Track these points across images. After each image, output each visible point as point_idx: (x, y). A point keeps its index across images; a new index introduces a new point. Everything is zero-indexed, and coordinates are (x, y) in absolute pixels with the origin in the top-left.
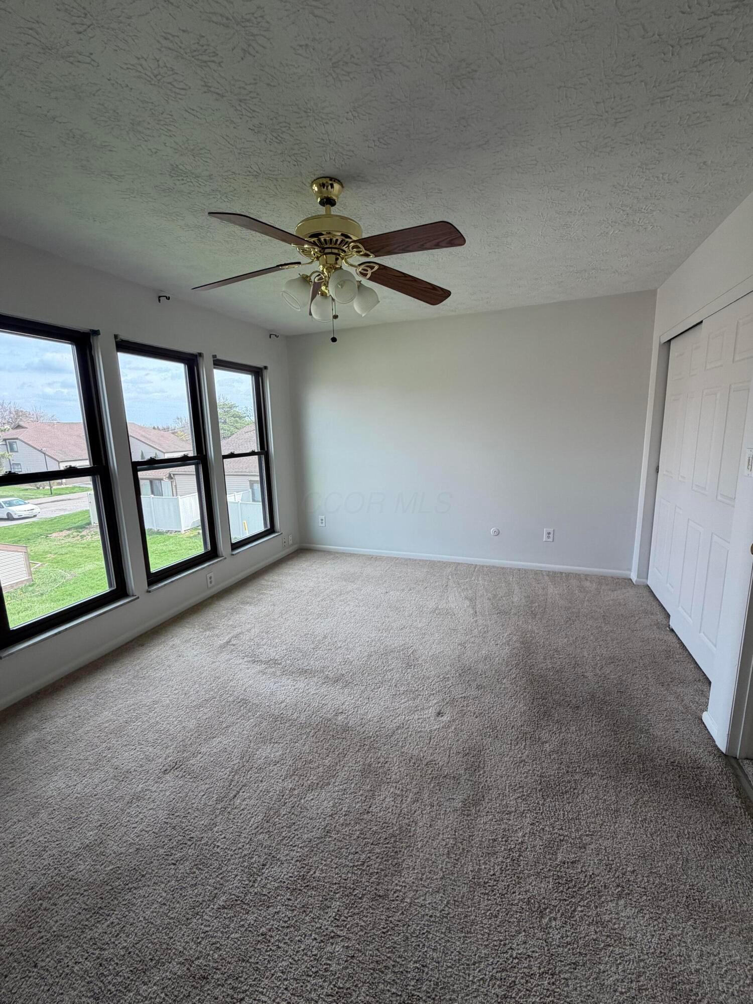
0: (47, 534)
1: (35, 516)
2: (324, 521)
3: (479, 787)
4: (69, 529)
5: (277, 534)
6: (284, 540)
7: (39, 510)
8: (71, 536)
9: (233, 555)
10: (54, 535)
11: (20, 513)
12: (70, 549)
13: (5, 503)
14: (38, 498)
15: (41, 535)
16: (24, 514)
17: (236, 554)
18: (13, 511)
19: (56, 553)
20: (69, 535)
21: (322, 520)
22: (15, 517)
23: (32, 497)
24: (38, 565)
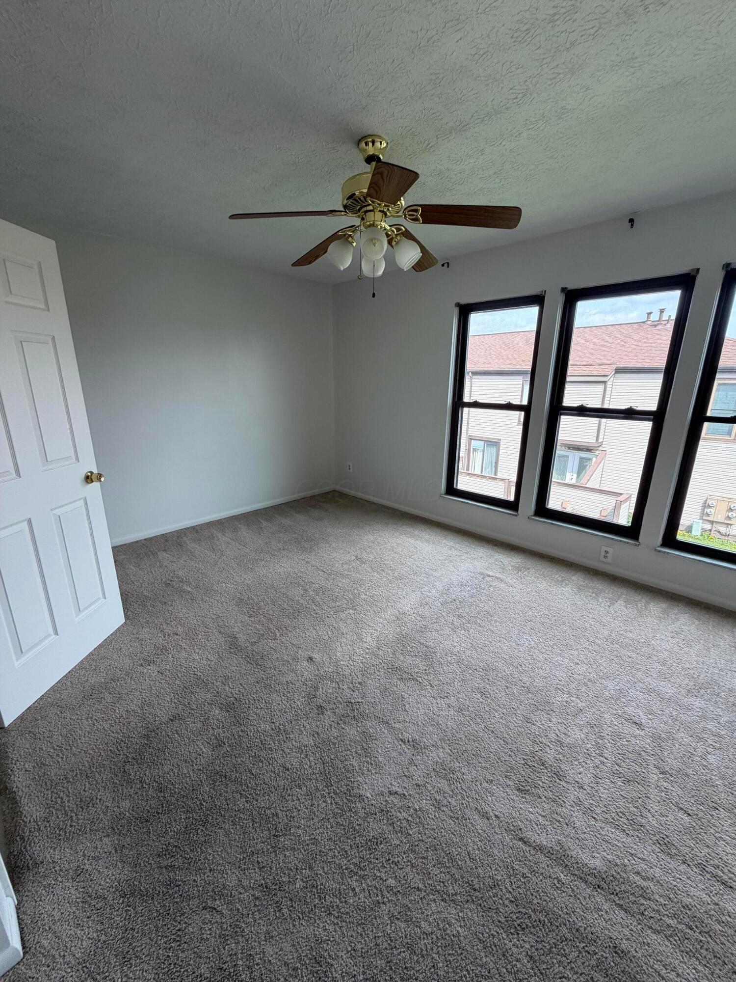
9: (660, 551)
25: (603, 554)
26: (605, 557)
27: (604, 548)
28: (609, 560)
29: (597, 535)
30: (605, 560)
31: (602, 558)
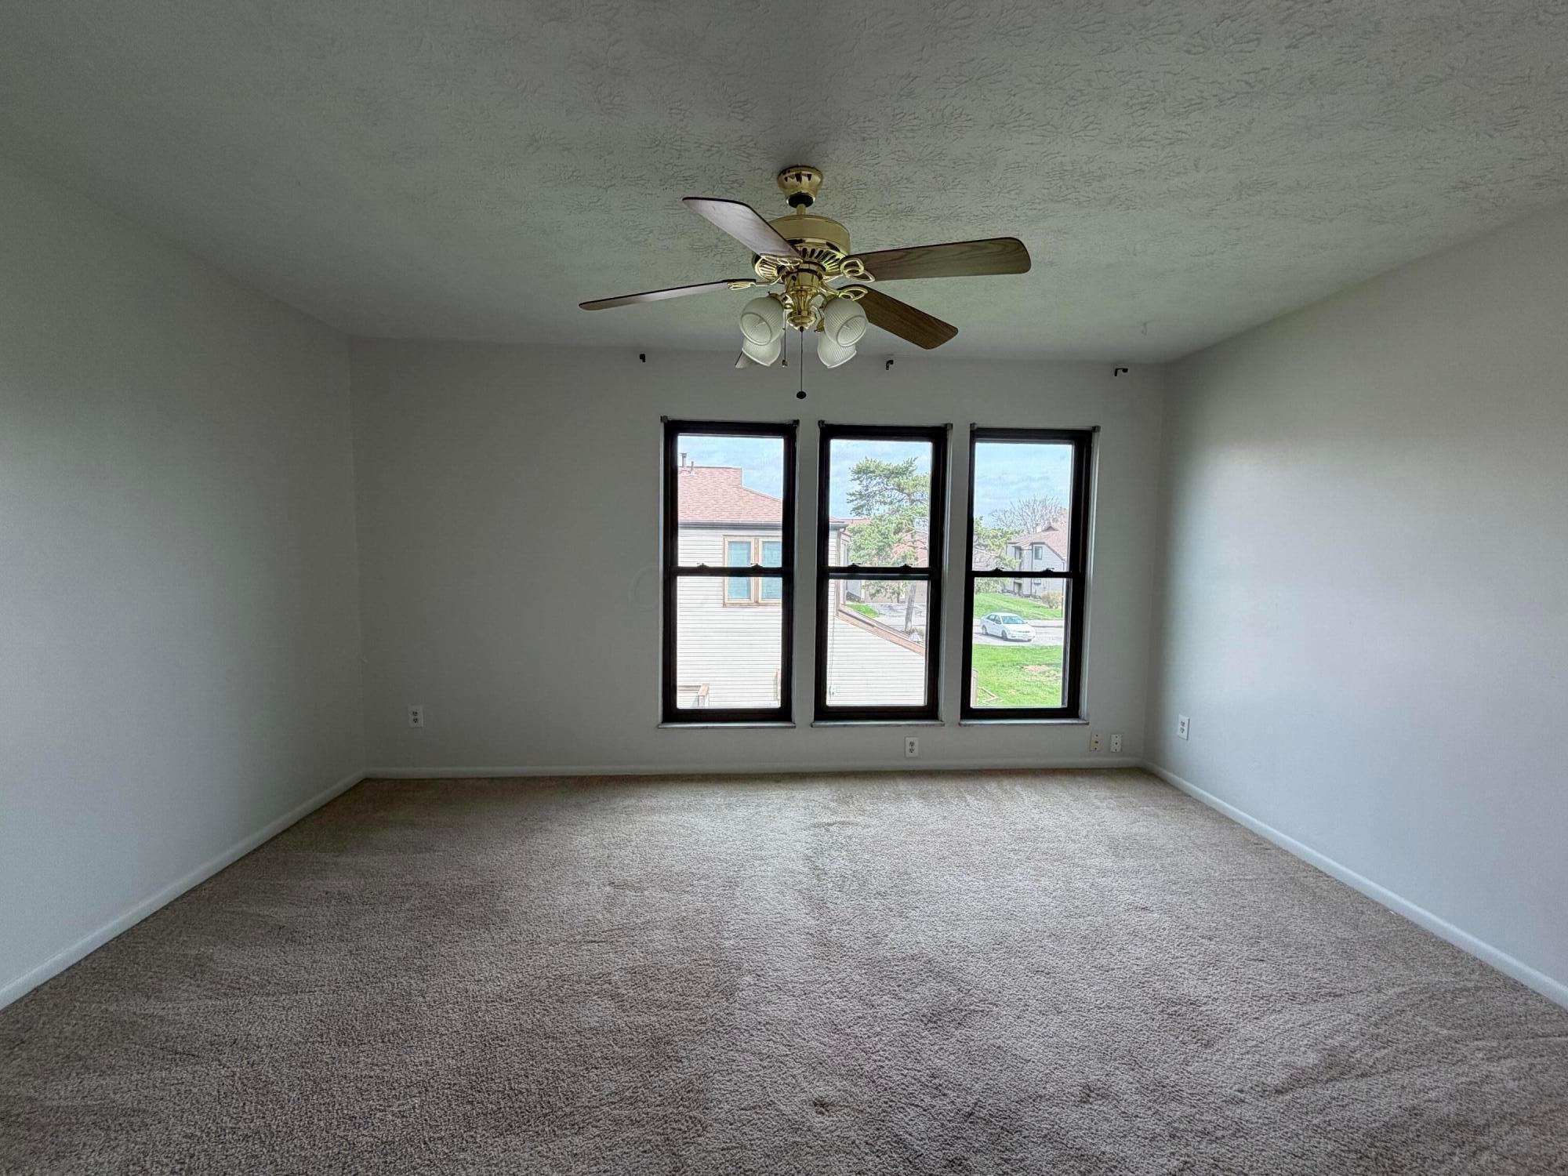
0: (1024, 664)
1: (1029, 640)
2: (1186, 728)
4: (1048, 665)
5: (1081, 722)
6: (1095, 739)
7: (1035, 634)
8: (1047, 674)
9: (960, 725)
10: (1030, 668)
11: (1015, 634)
12: (1035, 689)
13: (1004, 618)
14: (1045, 619)
15: (1017, 664)
16: (1018, 636)
17: (965, 725)
18: (1008, 630)
19: (1018, 691)
20: (1044, 673)
21: (1183, 724)
22: (1009, 637)
23: (1039, 616)
24: (993, 698)
25: (908, 747)
26: (911, 751)
27: (909, 740)
28: (915, 754)
29: (900, 725)
30: (912, 754)
31: (909, 754)
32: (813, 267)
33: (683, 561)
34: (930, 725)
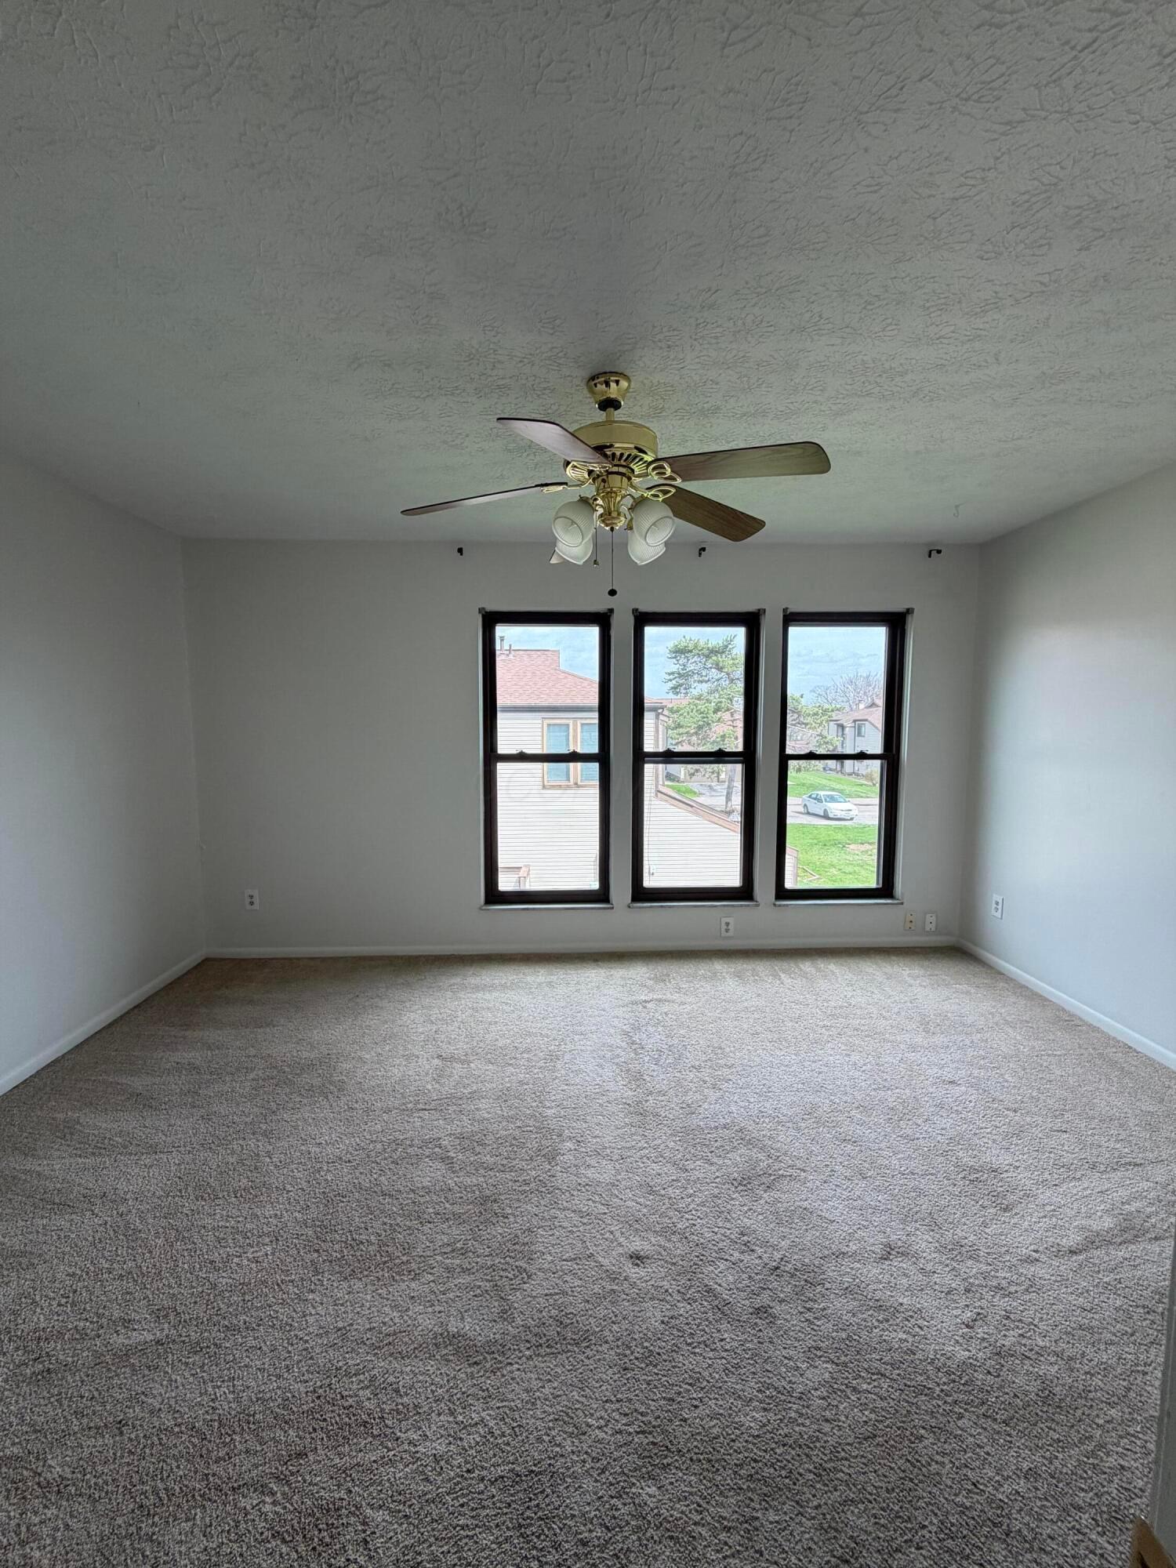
0: (846, 843)
1: (852, 819)
2: (1000, 907)
3: (493, 1353)
5: (895, 902)
6: (909, 918)
7: (857, 813)
9: (775, 905)
10: (852, 847)
11: (837, 813)
12: (856, 869)
13: (826, 796)
14: (863, 798)
15: (839, 843)
16: (840, 814)
17: (778, 906)
18: (830, 809)
19: (840, 870)
20: (861, 851)
21: (997, 903)
22: (831, 815)
23: (860, 795)
24: (814, 878)
25: (724, 927)
26: (727, 930)
27: (724, 920)
28: (730, 934)
29: (716, 906)
30: (728, 934)
31: (724, 934)
32: (622, 470)
33: (502, 748)
34: (746, 906)
